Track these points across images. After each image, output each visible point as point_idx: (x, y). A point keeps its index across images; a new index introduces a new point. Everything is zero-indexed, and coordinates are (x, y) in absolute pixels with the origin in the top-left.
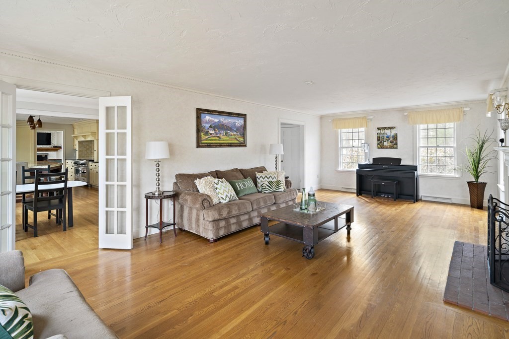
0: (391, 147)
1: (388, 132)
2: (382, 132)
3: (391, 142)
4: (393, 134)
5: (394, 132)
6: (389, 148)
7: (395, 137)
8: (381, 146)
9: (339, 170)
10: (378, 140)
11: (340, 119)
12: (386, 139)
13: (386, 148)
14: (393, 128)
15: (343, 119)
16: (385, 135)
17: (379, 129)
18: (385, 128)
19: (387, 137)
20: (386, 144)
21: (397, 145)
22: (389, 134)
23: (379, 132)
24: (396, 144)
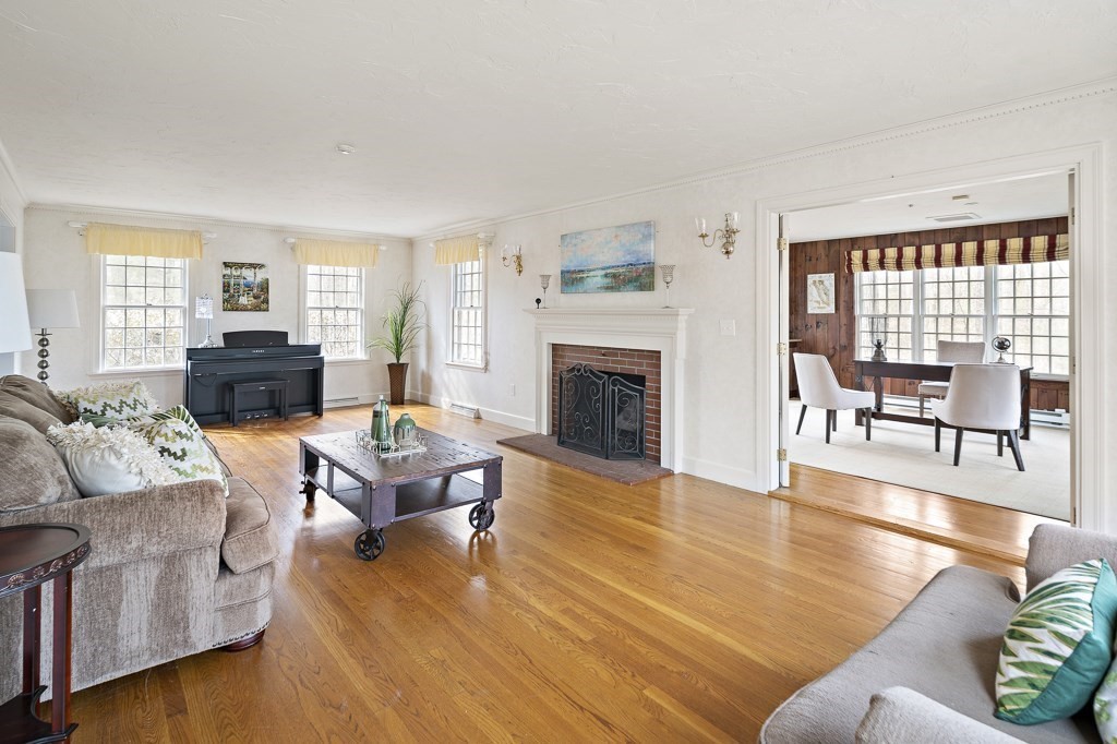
0: (256, 308)
1: (248, 274)
2: (234, 273)
3: (255, 298)
4: (259, 279)
5: (261, 275)
6: (251, 310)
7: (264, 287)
8: (231, 304)
9: (100, 371)
10: (224, 292)
11: (116, 227)
12: (243, 289)
13: (244, 309)
14: (261, 266)
15: (128, 228)
16: (242, 282)
17: (226, 265)
18: (241, 266)
19: (247, 286)
20: (243, 300)
21: (267, 303)
22: (250, 279)
23: (228, 272)
24: (266, 301)
